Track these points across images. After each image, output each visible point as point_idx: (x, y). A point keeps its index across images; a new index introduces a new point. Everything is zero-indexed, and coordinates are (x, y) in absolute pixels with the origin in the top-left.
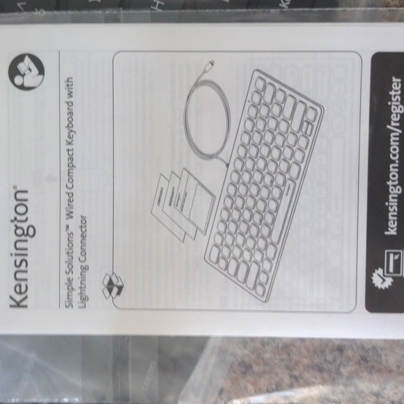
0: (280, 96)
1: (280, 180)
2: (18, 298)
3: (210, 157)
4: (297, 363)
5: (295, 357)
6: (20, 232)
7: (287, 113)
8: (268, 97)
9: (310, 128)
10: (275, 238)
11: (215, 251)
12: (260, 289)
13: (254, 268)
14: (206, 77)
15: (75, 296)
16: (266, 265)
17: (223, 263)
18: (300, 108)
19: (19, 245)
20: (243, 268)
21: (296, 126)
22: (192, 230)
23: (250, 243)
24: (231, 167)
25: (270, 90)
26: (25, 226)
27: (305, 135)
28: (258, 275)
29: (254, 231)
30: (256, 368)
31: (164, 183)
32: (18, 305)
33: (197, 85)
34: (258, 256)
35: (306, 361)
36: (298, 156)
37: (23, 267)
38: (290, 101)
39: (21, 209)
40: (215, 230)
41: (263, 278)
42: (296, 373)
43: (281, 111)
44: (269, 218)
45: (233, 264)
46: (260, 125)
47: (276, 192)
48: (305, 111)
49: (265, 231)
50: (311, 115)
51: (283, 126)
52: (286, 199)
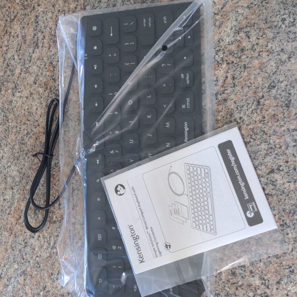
0: (195, 169)
1: (205, 194)
2: (141, 259)
3: (181, 195)
4: (237, 252)
5: (235, 250)
6: (134, 239)
7: (199, 173)
8: (192, 170)
9: (208, 174)
10: (211, 213)
11: (194, 224)
12: (212, 231)
13: (208, 225)
14: (171, 171)
15: (157, 253)
16: (212, 223)
17: (198, 227)
18: (203, 170)
19: (136, 243)
20: (205, 226)
21: (203, 176)
22: (184, 220)
23: (204, 217)
24: (189, 196)
25: (191, 168)
26: (135, 236)
27: (207, 177)
28: (210, 227)
29: (203, 213)
30: (225, 259)
31: (171, 208)
32: (142, 262)
33: (169, 175)
34: (208, 221)
35: (239, 251)
36: (208, 184)
37: (139, 249)
38: (199, 169)
39: (133, 232)
40: (191, 217)
41: (212, 227)
42: (238, 256)
43: (197, 173)
44: (206, 207)
45: (201, 226)
46: (193, 179)
47: (205, 198)
48: (205, 171)
49: (207, 212)
50: (206, 171)
51: (200, 177)
52: (209, 199)
